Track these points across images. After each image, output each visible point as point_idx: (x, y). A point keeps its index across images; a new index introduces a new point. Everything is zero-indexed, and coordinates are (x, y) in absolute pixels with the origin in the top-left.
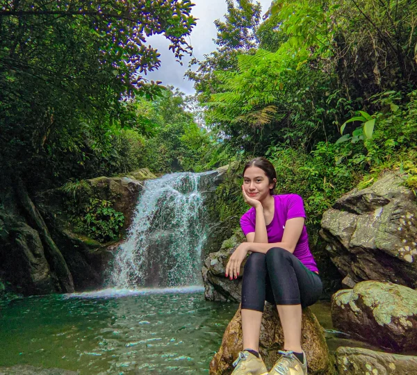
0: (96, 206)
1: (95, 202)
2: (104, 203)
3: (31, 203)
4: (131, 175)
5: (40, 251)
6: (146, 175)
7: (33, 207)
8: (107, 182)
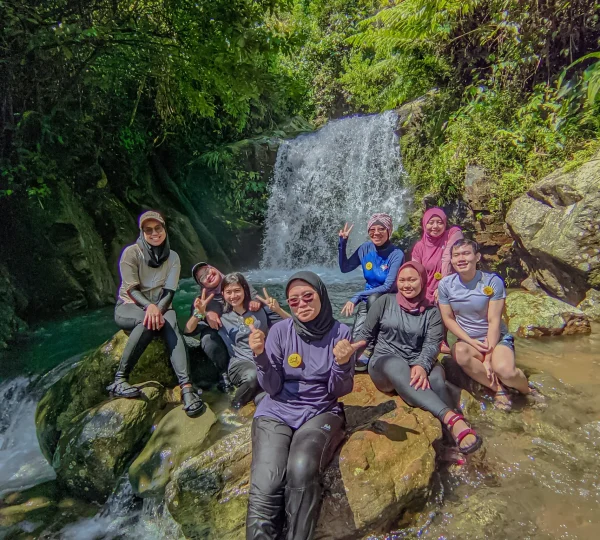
0: (244, 180)
1: (241, 175)
2: (252, 175)
3: (173, 184)
4: (280, 129)
5: (194, 238)
6: (300, 127)
7: (177, 189)
8: (251, 147)
